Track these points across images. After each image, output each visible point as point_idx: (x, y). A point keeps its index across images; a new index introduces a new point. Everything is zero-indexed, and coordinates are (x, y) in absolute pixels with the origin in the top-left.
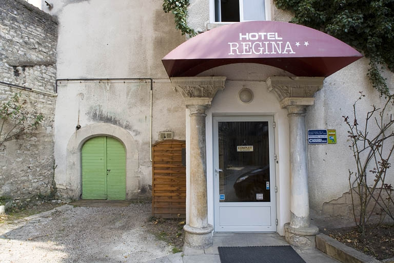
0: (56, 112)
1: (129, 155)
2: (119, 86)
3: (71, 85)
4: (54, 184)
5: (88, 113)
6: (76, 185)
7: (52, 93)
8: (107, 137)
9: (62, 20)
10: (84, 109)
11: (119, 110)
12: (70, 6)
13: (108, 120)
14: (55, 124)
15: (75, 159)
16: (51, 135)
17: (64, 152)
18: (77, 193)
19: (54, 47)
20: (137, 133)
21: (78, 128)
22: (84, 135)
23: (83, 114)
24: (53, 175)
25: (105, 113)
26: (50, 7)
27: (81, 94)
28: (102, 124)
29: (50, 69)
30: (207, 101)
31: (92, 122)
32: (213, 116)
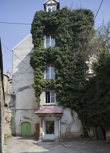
0: (16, 117)
1: (32, 126)
2: (30, 111)
3: (19, 111)
4: (15, 132)
5: (23, 117)
6: (20, 133)
7: (15, 112)
8: (27, 122)
9: (17, 96)
10: (22, 116)
11: (30, 116)
12: (18, 92)
13: (27, 118)
14: (15, 119)
15: (20, 127)
16: (15, 122)
17: (18, 126)
18: (20, 134)
19: (15, 102)
20: (34, 121)
21: (21, 120)
22: (22, 122)
23: (21, 117)
24: (15, 130)
25: (26, 117)
26: (14, 93)
27: (21, 113)
28: (26, 119)
29: (14, 107)
30: (42, 118)
31: (24, 119)
32: (45, 120)
